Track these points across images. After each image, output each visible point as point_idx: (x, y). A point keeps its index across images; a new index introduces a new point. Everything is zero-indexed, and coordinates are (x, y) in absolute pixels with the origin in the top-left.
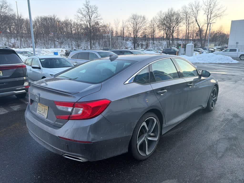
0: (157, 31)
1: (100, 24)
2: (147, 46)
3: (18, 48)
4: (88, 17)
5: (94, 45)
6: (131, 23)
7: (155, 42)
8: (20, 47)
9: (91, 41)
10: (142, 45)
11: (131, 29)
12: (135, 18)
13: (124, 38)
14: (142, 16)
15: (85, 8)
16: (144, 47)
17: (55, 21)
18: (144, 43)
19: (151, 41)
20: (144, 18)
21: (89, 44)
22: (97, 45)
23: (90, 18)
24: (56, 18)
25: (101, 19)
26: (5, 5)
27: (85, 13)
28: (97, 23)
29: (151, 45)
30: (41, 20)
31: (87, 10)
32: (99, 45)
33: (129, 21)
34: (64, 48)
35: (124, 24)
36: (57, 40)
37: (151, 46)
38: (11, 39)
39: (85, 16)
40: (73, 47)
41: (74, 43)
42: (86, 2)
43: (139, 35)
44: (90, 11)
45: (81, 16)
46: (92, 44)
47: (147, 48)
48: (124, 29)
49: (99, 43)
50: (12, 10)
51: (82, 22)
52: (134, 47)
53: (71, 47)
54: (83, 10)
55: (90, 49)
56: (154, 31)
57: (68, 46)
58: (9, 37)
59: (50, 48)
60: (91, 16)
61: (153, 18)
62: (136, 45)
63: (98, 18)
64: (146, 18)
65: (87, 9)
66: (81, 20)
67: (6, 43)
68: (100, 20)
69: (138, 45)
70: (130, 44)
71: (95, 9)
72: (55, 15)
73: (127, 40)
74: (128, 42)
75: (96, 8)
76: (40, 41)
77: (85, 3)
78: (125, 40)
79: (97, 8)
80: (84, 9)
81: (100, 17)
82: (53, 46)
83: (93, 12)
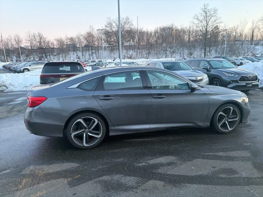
1: (220, 29)
3: (134, 59)
4: (204, 23)
5: (209, 53)
8: (135, 58)
9: (205, 49)
13: (253, 42)
15: (202, 13)
17: (172, 30)
21: (203, 51)
22: (213, 52)
23: (208, 23)
24: (174, 27)
25: (221, 22)
26: (127, 22)
27: (201, 18)
28: (217, 28)
30: (160, 30)
32: (216, 53)
34: (175, 57)
35: (254, 25)
36: (169, 50)
38: (130, 51)
39: (201, 22)
40: (185, 55)
41: (186, 51)
42: (205, 6)
44: (208, 15)
45: (196, 22)
46: (206, 51)
48: (253, 31)
49: (216, 51)
50: (133, 25)
51: (198, 29)
53: (182, 56)
54: (200, 15)
55: (203, 57)
57: (179, 55)
58: (128, 50)
59: (161, 58)
60: (208, 21)
63: (217, 21)
65: (205, 13)
66: (197, 27)
67: (125, 55)
68: (219, 24)
71: (214, 12)
72: (173, 24)
73: (257, 44)
74: (257, 47)
75: (215, 11)
76: (153, 51)
77: (203, 7)
78: (253, 44)
79: (217, 10)
80: (201, 14)
81: (219, 21)
82: (164, 57)
83: (212, 16)
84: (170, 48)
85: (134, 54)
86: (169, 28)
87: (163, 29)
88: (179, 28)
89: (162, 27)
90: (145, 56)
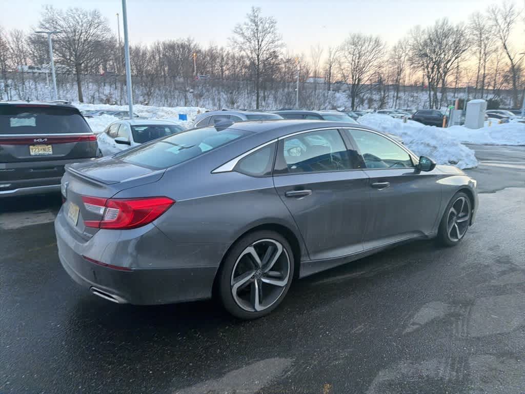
0: (407, 71)
1: (280, 57)
2: (383, 103)
3: (116, 103)
4: (254, 43)
5: (264, 100)
6: (347, 54)
7: (401, 94)
8: (119, 103)
9: (258, 93)
10: (371, 101)
11: (347, 66)
12: (356, 42)
13: (331, 86)
14: (374, 37)
15: (250, 23)
16: (376, 105)
17: (189, 50)
18: (376, 97)
19: (392, 93)
20: (377, 43)
21: (255, 98)
22: (271, 100)
23: (260, 44)
24: (192, 46)
25: (282, 46)
26: (96, 21)
27: (248, 33)
28: (274, 55)
29: (391, 102)
30: (164, 49)
31: (254, 27)
32: (276, 101)
33: (343, 49)
34: (203, 106)
35: (332, 56)
36: (191, 90)
37: (391, 104)
38: (105, 87)
39: (249, 40)
40: (222, 104)
41: (224, 96)
42: (254, 11)
43: (365, 79)
44: (260, 28)
45: (241, 39)
46: (260, 98)
47: (381, 107)
48: (331, 67)
49: (275, 99)
50: (109, 30)
51: (243, 53)
52: (353, 106)
53: (218, 105)
54: (245, 26)
55: (255, 108)
56: (400, 71)
57: (211, 102)
58: (101, 83)
59: (177, 105)
60: (260, 40)
61: (400, 43)
62: (356, 100)
63: (276, 43)
64: (383, 41)
65: (254, 24)
66: (241, 49)
67: (94, 95)
68: (279, 48)
69: (362, 101)
70: (342, 98)
71: (270, 24)
72: (192, 39)
73: (337, 90)
74: (337, 95)
75: (273, 23)
76: (157, 91)
77: (250, 13)
78: (331, 89)
79: (275, 23)
80: (248, 25)
81: (280, 42)
82: (182, 103)
83: (265, 32)
84: (193, 87)
85: (116, 94)
86: (183, 46)
87: (171, 47)
88: (204, 46)
89: (167, 42)
90: (141, 99)
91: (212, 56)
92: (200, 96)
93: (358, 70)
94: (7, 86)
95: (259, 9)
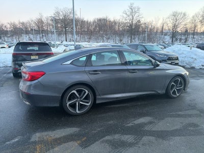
0: (199, 26)
1: (142, 22)
2: (186, 40)
4: (131, 17)
5: (134, 39)
6: (170, 20)
7: (195, 36)
8: (79, 42)
10: (181, 39)
11: (170, 25)
12: (175, 15)
13: (163, 33)
14: (183, 13)
15: (129, 9)
16: (183, 41)
17: (107, 21)
18: (183, 38)
19: (191, 36)
20: (185, 14)
21: (130, 38)
22: (137, 39)
23: (133, 17)
25: (142, 17)
27: (129, 13)
28: (139, 21)
29: (190, 40)
31: (131, 11)
32: (139, 40)
33: (169, 18)
34: (109, 42)
35: (164, 21)
37: (190, 41)
38: (75, 36)
39: (129, 16)
40: (117, 41)
41: (118, 38)
43: (179, 30)
44: (133, 11)
45: (125, 16)
46: (132, 39)
47: (185, 42)
48: (163, 25)
49: (139, 38)
52: (172, 42)
53: (115, 42)
55: (130, 43)
56: (195, 27)
57: (112, 41)
61: (196, 14)
62: (174, 39)
64: (187, 14)
66: (126, 20)
67: (71, 39)
68: (141, 19)
69: (177, 40)
70: (168, 39)
71: (137, 9)
73: (166, 34)
74: (166, 37)
75: (139, 9)
76: (93, 37)
77: (130, 5)
78: (163, 35)
81: (141, 16)
82: (102, 41)
83: (135, 12)
84: (106, 35)
85: (78, 38)
86: (104, 20)
87: (100, 20)
88: (112, 20)
89: (99, 18)
90: (87, 40)
91: (115, 23)
92: (109, 38)
93: (175, 26)
94: (43, 36)
95: (133, 3)
